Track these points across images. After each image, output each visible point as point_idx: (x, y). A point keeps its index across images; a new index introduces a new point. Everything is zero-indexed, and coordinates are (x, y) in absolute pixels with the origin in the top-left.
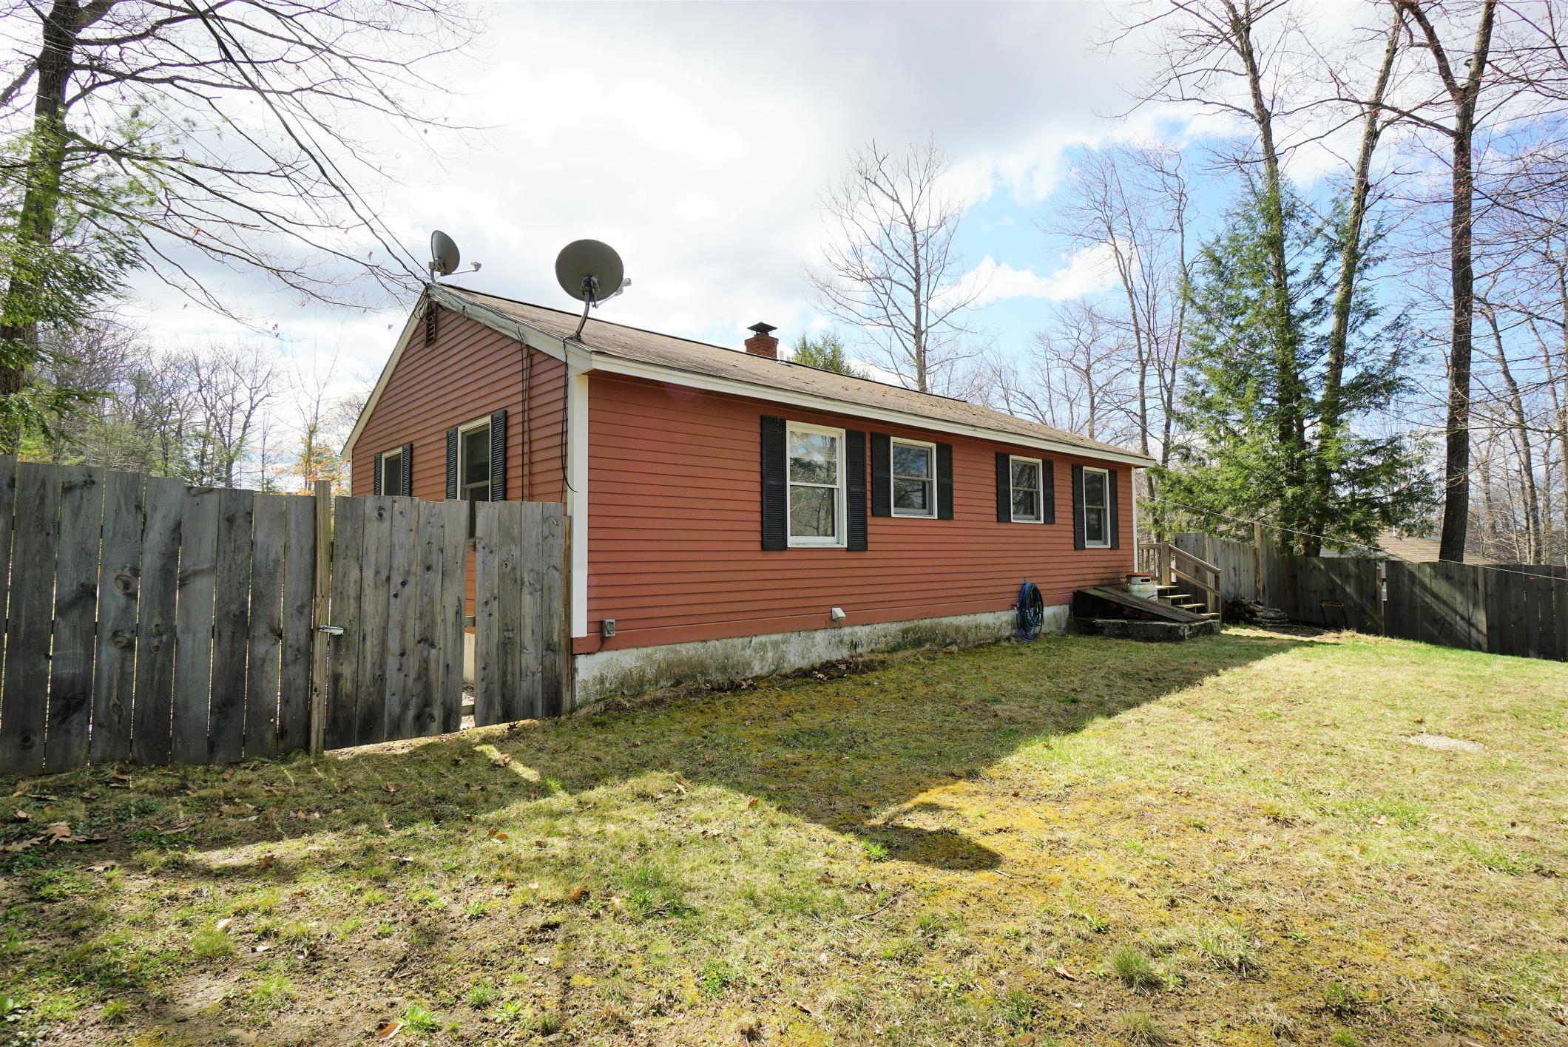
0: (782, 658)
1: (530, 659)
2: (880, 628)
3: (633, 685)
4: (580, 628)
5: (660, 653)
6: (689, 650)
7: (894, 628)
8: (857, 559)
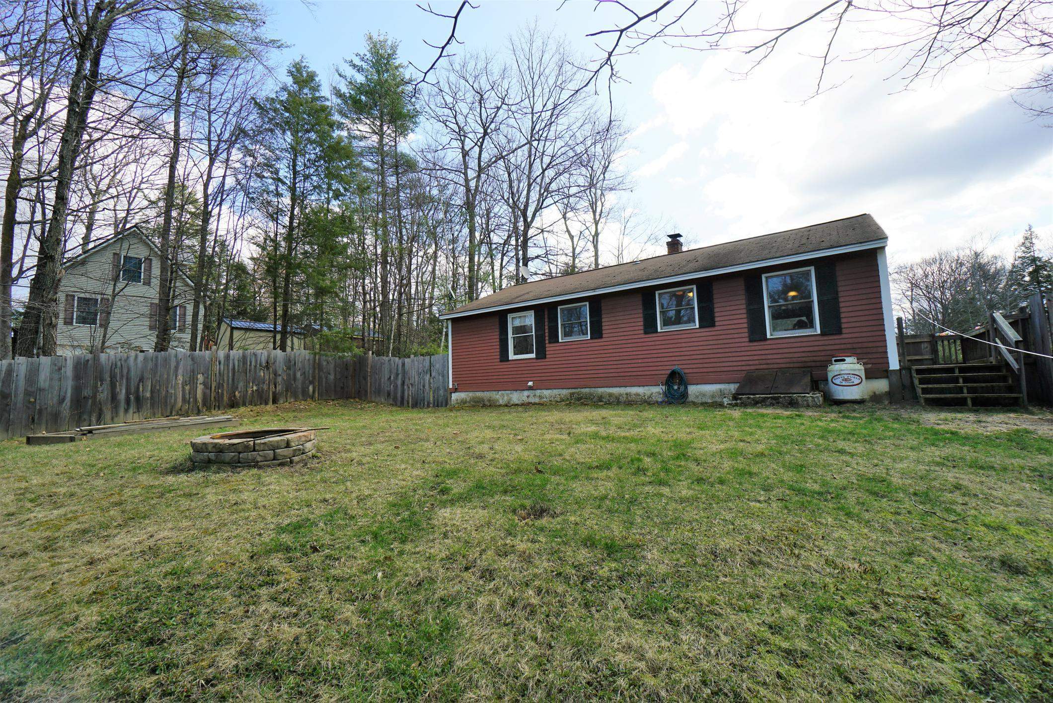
0: (510, 399)
1: (441, 392)
2: (556, 392)
3: (463, 402)
4: (451, 386)
5: (471, 394)
6: (479, 394)
7: (565, 392)
8: (541, 362)
